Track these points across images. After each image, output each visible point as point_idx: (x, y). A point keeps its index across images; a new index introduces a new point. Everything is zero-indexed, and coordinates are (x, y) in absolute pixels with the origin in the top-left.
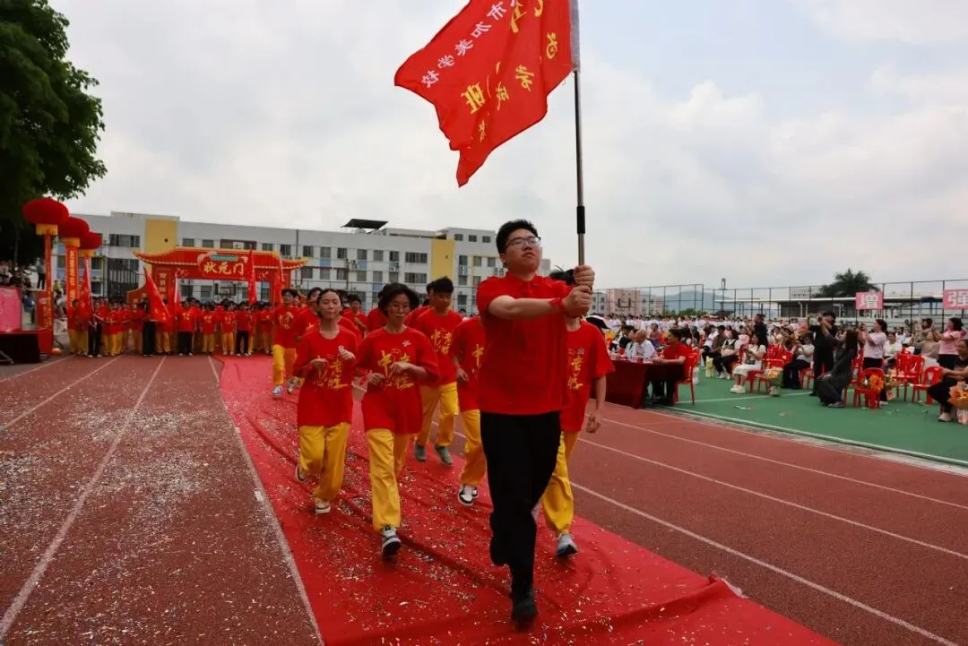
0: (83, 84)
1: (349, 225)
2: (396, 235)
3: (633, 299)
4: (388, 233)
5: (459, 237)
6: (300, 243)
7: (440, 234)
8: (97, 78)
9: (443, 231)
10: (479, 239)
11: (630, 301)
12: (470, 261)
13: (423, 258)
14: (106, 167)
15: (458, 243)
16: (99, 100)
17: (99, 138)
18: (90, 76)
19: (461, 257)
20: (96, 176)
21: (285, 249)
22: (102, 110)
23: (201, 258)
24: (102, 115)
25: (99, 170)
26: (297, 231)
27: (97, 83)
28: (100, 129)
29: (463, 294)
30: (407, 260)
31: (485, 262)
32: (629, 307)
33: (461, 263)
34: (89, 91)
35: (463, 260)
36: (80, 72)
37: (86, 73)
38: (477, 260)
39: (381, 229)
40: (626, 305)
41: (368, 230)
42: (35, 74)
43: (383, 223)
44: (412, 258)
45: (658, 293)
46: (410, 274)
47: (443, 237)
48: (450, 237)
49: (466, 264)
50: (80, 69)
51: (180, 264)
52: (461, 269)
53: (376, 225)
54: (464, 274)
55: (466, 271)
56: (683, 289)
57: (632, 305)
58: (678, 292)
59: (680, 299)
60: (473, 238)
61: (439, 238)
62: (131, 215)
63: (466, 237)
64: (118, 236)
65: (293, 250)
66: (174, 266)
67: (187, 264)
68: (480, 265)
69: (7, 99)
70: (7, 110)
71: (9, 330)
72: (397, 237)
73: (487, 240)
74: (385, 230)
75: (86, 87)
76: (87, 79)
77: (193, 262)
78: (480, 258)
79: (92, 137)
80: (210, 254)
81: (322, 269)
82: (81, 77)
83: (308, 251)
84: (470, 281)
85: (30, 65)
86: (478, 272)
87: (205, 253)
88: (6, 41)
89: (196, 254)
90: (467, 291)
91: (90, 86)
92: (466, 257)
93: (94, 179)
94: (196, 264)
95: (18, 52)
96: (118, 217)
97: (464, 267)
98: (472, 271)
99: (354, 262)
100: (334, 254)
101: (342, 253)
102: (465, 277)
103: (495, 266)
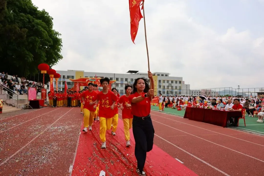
0: (57, 35)
1: (128, 72)
3: (210, 92)
4: (139, 74)
5: (158, 75)
8: (61, 34)
9: (154, 73)
10: (164, 75)
11: (209, 93)
12: (162, 81)
14: (63, 57)
15: (158, 76)
16: (61, 39)
17: (62, 49)
18: (59, 33)
19: (159, 80)
20: (60, 59)
22: (62, 42)
23: (87, 80)
24: (62, 43)
25: (61, 57)
26: (114, 74)
27: (61, 35)
28: (61, 46)
31: (166, 82)
32: (209, 94)
33: (159, 82)
34: (59, 37)
36: (57, 32)
37: (58, 32)
40: (208, 93)
41: (133, 73)
42: (44, 32)
43: (137, 71)
45: (217, 90)
47: (154, 75)
48: (156, 75)
49: (161, 82)
51: (81, 82)
52: (159, 84)
53: (136, 72)
54: (160, 85)
55: (161, 84)
56: (226, 89)
57: (210, 93)
58: (224, 90)
59: (225, 91)
60: (162, 75)
61: (153, 75)
62: (72, 70)
63: (161, 75)
64: (69, 76)
65: (113, 79)
66: (80, 82)
67: (83, 82)
68: (165, 82)
69: (37, 39)
70: (37, 42)
71: (32, 99)
72: (141, 75)
73: (166, 75)
74: (138, 73)
75: (58, 36)
76: (58, 34)
77: (85, 82)
78: (165, 81)
79: (60, 49)
80: (89, 79)
81: (121, 84)
82: (57, 33)
83: (117, 79)
84: (162, 87)
85: (43, 29)
86: (164, 84)
87: (88, 79)
88: (37, 24)
89: (86, 79)
90: (161, 90)
91: (59, 36)
92: (161, 80)
93: (60, 60)
94: (86, 82)
95: (40, 27)
96: (69, 71)
97: (160, 83)
98: (162, 84)
99: (130, 82)
100: (124, 80)
101: (126, 80)
102: (161, 86)
103: (169, 83)
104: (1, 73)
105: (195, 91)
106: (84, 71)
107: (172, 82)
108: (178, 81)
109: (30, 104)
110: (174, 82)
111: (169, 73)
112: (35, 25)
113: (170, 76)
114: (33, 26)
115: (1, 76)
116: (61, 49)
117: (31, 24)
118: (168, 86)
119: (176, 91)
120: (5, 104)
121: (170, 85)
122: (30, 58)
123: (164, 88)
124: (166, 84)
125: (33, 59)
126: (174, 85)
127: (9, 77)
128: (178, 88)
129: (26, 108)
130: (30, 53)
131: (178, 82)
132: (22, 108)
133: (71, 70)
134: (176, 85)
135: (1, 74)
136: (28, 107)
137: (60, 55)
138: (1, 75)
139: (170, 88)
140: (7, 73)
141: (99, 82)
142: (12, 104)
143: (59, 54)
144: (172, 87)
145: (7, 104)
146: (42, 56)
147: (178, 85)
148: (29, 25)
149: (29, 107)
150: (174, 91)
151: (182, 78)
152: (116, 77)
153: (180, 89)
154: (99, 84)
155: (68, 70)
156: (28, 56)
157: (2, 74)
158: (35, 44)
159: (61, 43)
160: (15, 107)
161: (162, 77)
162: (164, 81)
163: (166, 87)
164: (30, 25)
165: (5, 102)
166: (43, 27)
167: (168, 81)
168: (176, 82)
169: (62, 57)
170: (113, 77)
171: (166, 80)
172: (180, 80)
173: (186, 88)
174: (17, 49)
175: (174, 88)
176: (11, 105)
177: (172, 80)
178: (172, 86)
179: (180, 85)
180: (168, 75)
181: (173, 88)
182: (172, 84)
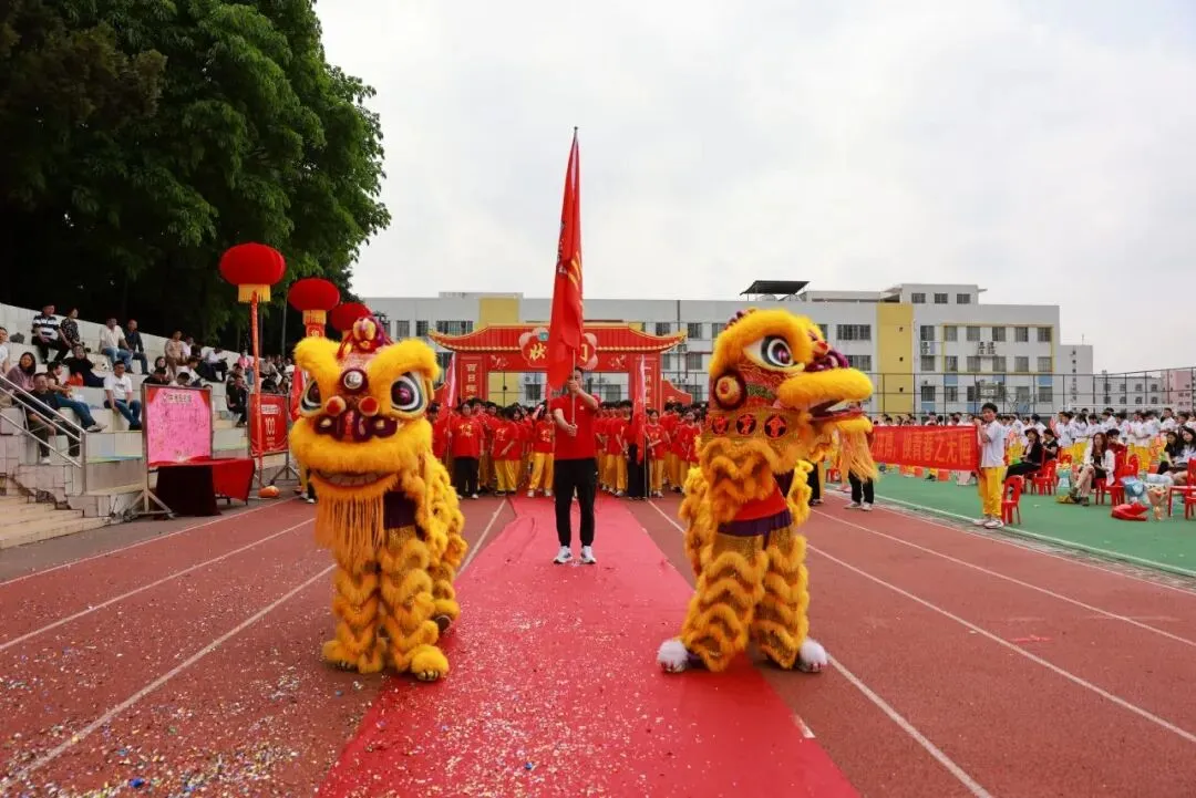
0: (356, 97)
1: (751, 291)
2: (821, 300)
4: (809, 297)
5: (918, 298)
6: (682, 318)
7: (889, 295)
8: (373, 86)
9: (894, 290)
10: (952, 299)
12: (939, 334)
13: (864, 332)
14: (390, 213)
15: (918, 305)
17: (384, 175)
18: (364, 84)
19: (923, 328)
20: (378, 228)
21: (661, 328)
22: (382, 130)
23: (524, 338)
24: (381, 136)
25: (381, 218)
26: (679, 302)
27: (374, 92)
28: (379, 157)
29: (930, 383)
30: (839, 337)
31: (962, 333)
33: (923, 337)
34: (363, 106)
35: (926, 333)
36: (351, 79)
37: (360, 81)
38: (949, 331)
39: (801, 292)
41: (779, 296)
43: (802, 284)
44: (846, 332)
47: (894, 300)
48: (905, 298)
49: (932, 339)
50: (352, 75)
51: (495, 349)
52: (924, 346)
53: (791, 288)
54: (929, 353)
55: (933, 347)
60: (941, 298)
61: (887, 300)
62: (464, 294)
63: (930, 298)
64: (447, 323)
65: (673, 328)
66: (486, 352)
67: (506, 348)
68: (955, 338)
69: (228, 110)
70: (231, 127)
71: (181, 460)
72: (820, 303)
73: (964, 299)
74: (805, 293)
75: (360, 101)
76: (359, 89)
77: (513, 346)
78: (955, 328)
79: (374, 175)
80: (536, 332)
82: (353, 87)
83: (694, 331)
84: (939, 366)
85: (255, 54)
86: (951, 349)
87: (530, 330)
88: (227, 25)
89: (517, 333)
90: (936, 380)
91: (366, 99)
92: (932, 327)
93: (375, 232)
94: (517, 348)
95: (240, 39)
96: (446, 298)
97: (929, 343)
98: (941, 348)
102: (932, 358)
103: (979, 339)
104: (39, 313)
105: (1142, 382)
106: (521, 294)
107: (998, 333)
108: (1033, 326)
109: (158, 491)
110: (1010, 334)
111: (980, 287)
112: (215, 32)
113: (983, 299)
114: (207, 41)
115: (35, 326)
116: (378, 176)
117: (192, 30)
118: (975, 361)
119: (1023, 381)
120: (16, 492)
121: (985, 352)
122: (197, 221)
123: (954, 368)
124: (963, 349)
125: (211, 228)
126: (1009, 349)
127: (91, 333)
128: (1033, 367)
129: (135, 516)
130: (199, 196)
131: (1033, 334)
132: (112, 515)
133: (454, 294)
134: (1021, 349)
135: (36, 318)
136: (147, 510)
137: (376, 202)
138: (38, 322)
139: (986, 366)
140: (75, 313)
141: (590, 347)
142: (51, 491)
143: (372, 201)
144: (998, 361)
145: (24, 491)
146: (267, 208)
147: (1034, 349)
148: (181, 35)
149: (153, 506)
150: (1012, 384)
151: (1055, 310)
152: (688, 318)
153: (1046, 372)
154: (590, 356)
155: (445, 293)
156: (184, 213)
157: (43, 317)
158: (222, 144)
159: (375, 137)
160: (69, 508)
161: (941, 306)
162: (951, 332)
163: (962, 366)
164: (190, 35)
165: (13, 479)
166: (255, 39)
167: (973, 332)
168: (1023, 333)
169: (387, 216)
170: (670, 317)
171: (962, 326)
172: (1045, 323)
173: (1071, 366)
174: (126, 175)
175: (1011, 366)
176: (45, 497)
177: (999, 323)
178: (995, 358)
179: (1044, 349)
180: (971, 300)
181: (1004, 370)
182: (995, 343)
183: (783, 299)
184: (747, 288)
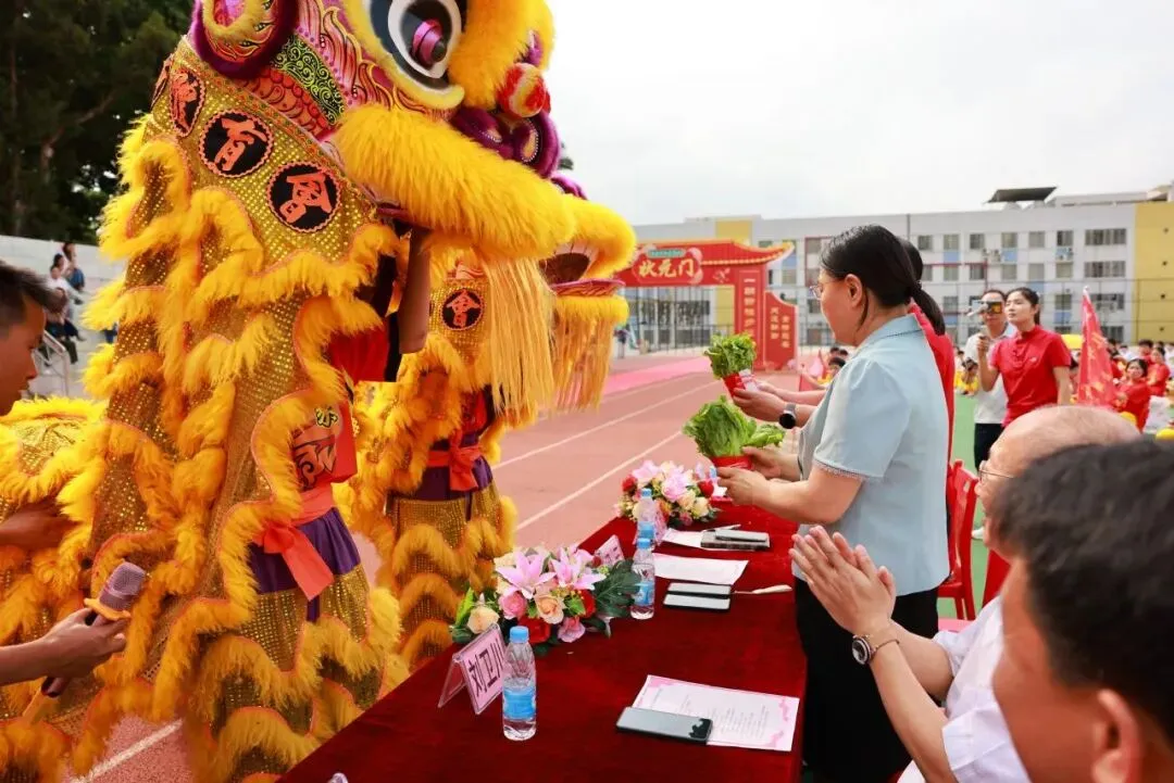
1: (994, 200)
2: (1072, 205)
4: (1058, 203)
6: (912, 231)
7: (1157, 194)
9: (1161, 188)
13: (1119, 236)
26: (908, 216)
30: (1088, 243)
39: (1049, 199)
41: (1024, 204)
44: (1097, 238)
46: (1094, 264)
47: (1163, 199)
48: (1173, 196)
53: (1039, 195)
61: (1156, 200)
72: (1071, 208)
74: (1054, 200)
81: (946, 266)
83: (927, 243)
99: (996, 252)
100: (964, 243)
101: (976, 242)
152: (918, 230)
183: (1029, 207)
184: (990, 197)
